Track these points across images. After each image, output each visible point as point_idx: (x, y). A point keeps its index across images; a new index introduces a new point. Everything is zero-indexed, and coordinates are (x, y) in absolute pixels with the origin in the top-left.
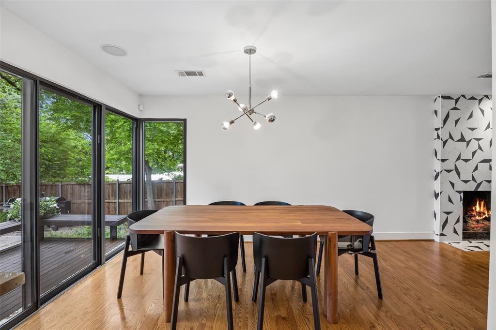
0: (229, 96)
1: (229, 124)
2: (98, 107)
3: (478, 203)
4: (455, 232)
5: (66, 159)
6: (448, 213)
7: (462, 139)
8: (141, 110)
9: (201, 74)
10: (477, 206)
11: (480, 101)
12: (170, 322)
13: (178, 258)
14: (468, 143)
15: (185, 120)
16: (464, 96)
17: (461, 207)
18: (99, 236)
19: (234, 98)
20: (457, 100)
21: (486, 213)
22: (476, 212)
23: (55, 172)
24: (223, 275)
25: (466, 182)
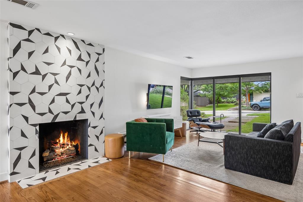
3: (62, 135)
4: (31, 166)
6: (21, 149)
7: (37, 72)
10: (61, 138)
11: (56, 38)
14: (44, 77)
16: (38, 30)
17: (36, 140)
20: (30, 32)
21: (70, 144)
22: (60, 144)
25: (42, 114)
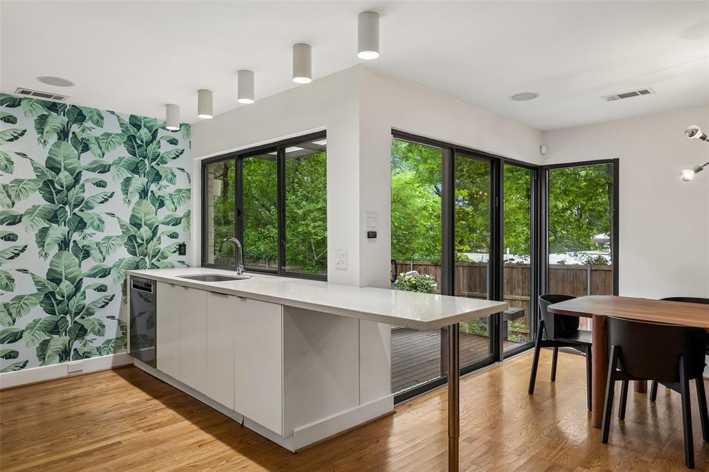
0: (692, 134)
1: (693, 172)
2: (495, 163)
5: (414, 226)
8: (543, 154)
9: (645, 92)
12: (600, 428)
13: (613, 346)
15: (616, 161)
18: (497, 323)
19: (701, 135)
23: (403, 246)
24: (678, 380)
